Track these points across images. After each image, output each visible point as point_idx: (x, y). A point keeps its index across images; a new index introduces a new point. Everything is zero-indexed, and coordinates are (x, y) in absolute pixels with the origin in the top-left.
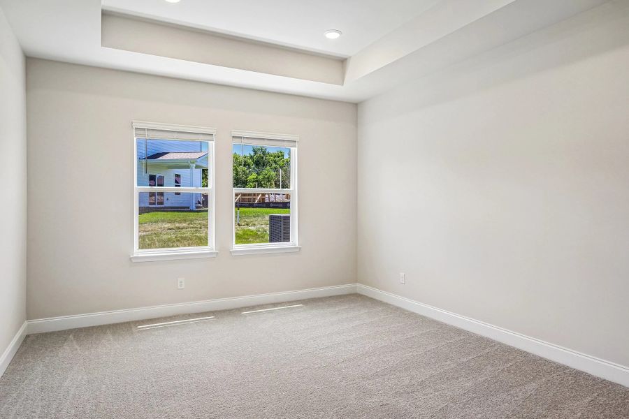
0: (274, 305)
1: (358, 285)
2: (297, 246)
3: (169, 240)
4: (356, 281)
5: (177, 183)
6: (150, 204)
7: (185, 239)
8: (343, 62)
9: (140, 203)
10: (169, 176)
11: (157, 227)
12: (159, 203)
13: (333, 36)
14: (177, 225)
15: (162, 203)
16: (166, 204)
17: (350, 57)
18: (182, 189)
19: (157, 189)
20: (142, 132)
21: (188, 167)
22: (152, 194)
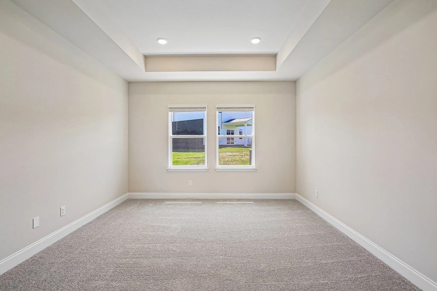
0: (239, 200)
1: (296, 194)
2: (254, 168)
3: (228, 161)
4: (295, 192)
5: (241, 133)
6: (228, 143)
7: (235, 161)
8: (275, 56)
9: (219, 143)
10: (237, 130)
11: (224, 154)
12: (232, 143)
13: (256, 41)
14: (234, 154)
15: (233, 143)
16: (235, 144)
17: (278, 52)
18: (243, 136)
19: (230, 136)
20: (172, 109)
21: (243, 125)
22: (228, 139)
